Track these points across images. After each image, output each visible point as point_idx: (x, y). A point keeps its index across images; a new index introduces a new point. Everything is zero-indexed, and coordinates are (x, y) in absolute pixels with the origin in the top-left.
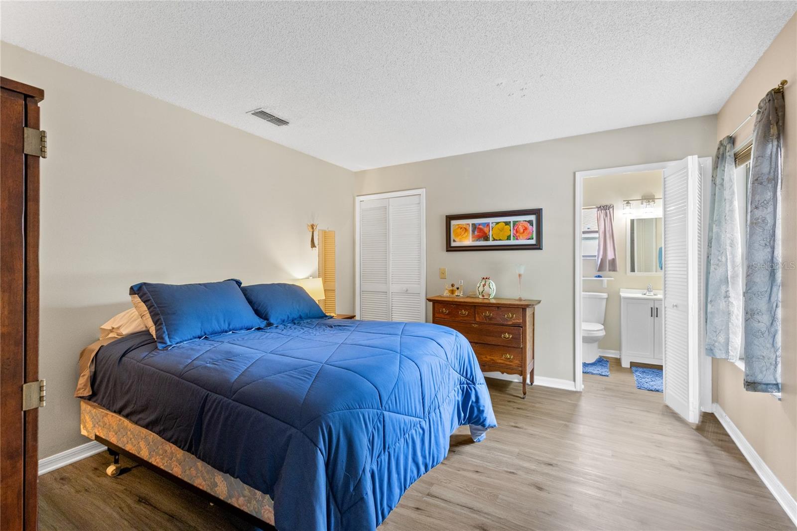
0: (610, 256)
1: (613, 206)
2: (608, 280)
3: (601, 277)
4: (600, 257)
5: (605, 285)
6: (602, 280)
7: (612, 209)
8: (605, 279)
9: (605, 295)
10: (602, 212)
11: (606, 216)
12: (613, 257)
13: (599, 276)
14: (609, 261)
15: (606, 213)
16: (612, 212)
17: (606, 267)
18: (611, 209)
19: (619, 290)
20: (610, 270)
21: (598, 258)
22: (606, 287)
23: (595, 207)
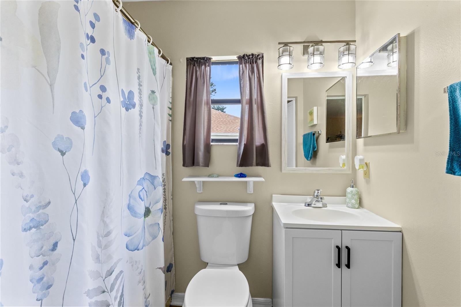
0: (258, 141)
1: (263, 57)
2: (254, 182)
3: (245, 177)
4: (244, 142)
5: (251, 189)
6: (246, 182)
7: (261, 60)
8: (249, 179)
9: (250, 208)
10: (246, 66)
11: (253, 72)
12: (262, 141)
13: (241, 175)
14: (256, 148)
15: (253, 68)
16: (261, 65)
17: (253, 160)
18: (260, 62)
19: (272, 196)
20: (257, 165)
21: (240, 144)
22: (252, 192)
23: (234, 58)
